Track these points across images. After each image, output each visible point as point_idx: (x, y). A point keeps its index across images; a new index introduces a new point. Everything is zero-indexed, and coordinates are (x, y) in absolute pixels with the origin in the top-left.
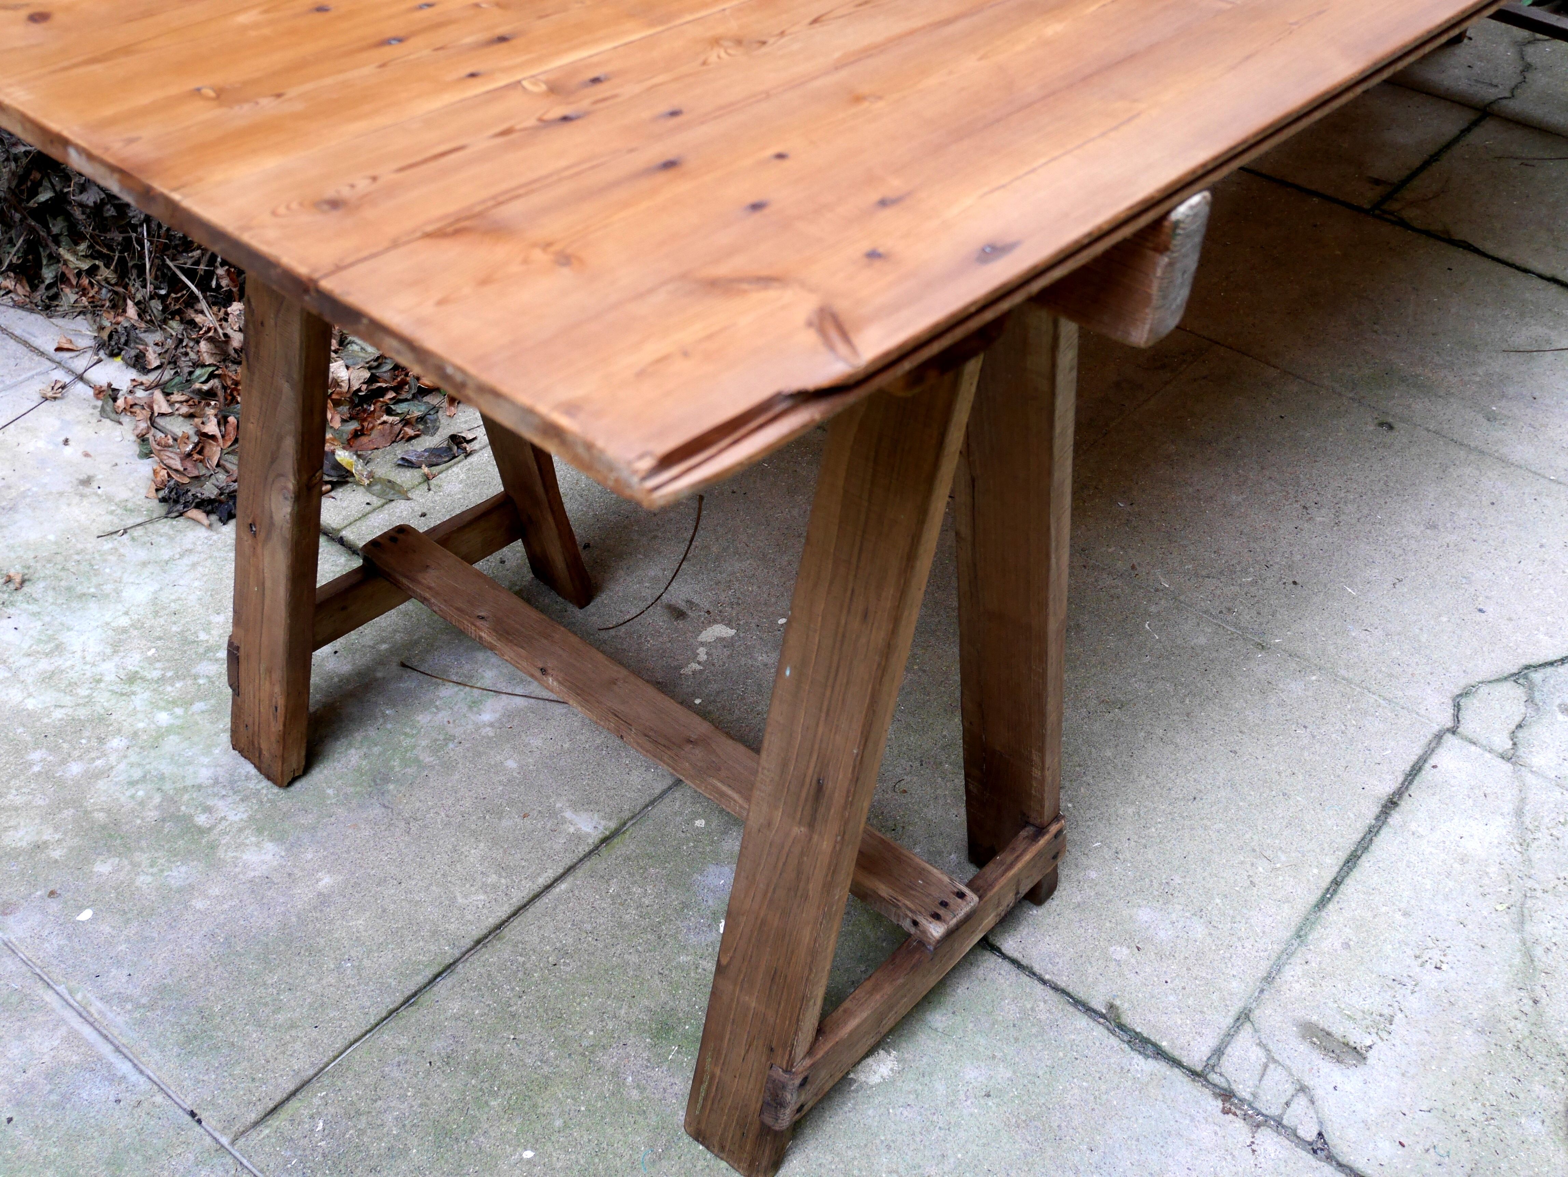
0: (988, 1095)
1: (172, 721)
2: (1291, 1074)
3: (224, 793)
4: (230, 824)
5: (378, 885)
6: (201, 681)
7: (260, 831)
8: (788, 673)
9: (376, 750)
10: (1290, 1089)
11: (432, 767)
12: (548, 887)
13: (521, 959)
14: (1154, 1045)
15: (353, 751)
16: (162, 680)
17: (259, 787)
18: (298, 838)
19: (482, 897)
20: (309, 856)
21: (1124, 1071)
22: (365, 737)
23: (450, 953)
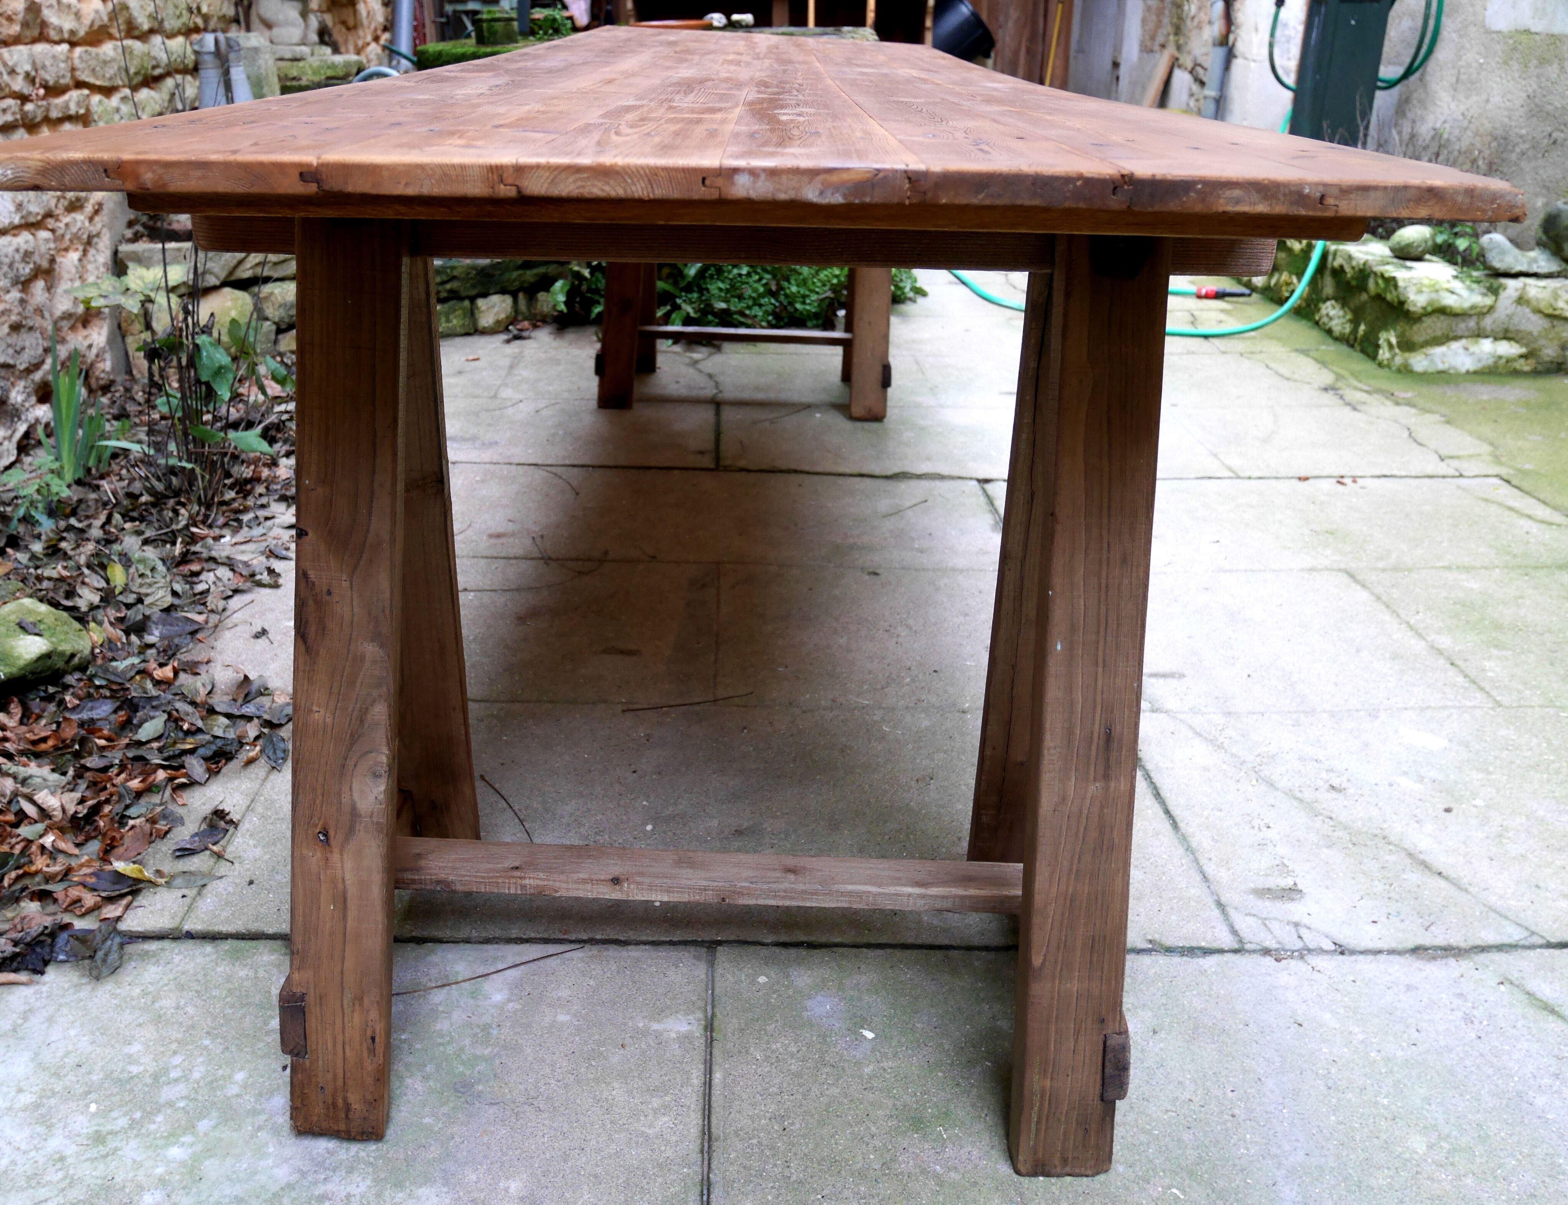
0: (1155, 1032)
1: (190, 1151)
2: (1281, 921)
3: (323, 1177)
4: (362, 1197)
5: (565, 1161)
6: (182, 1104)
7: (399, 1185)
8: (1059, 647)
9: (429, 1069)
10: (1293, 930)
11: (498, 1055)
12: (708, 1084)
13: (755, 1141)
14: (1199, 948)
15: (409, 1081)
16: (133, 1124)
17: (352, 1154)
18: (444, 1170)
19: (665, 1119)
20: (474, 1177)
21: (1203, 972)
22: (407, 1065)
23: (693, 1172)
